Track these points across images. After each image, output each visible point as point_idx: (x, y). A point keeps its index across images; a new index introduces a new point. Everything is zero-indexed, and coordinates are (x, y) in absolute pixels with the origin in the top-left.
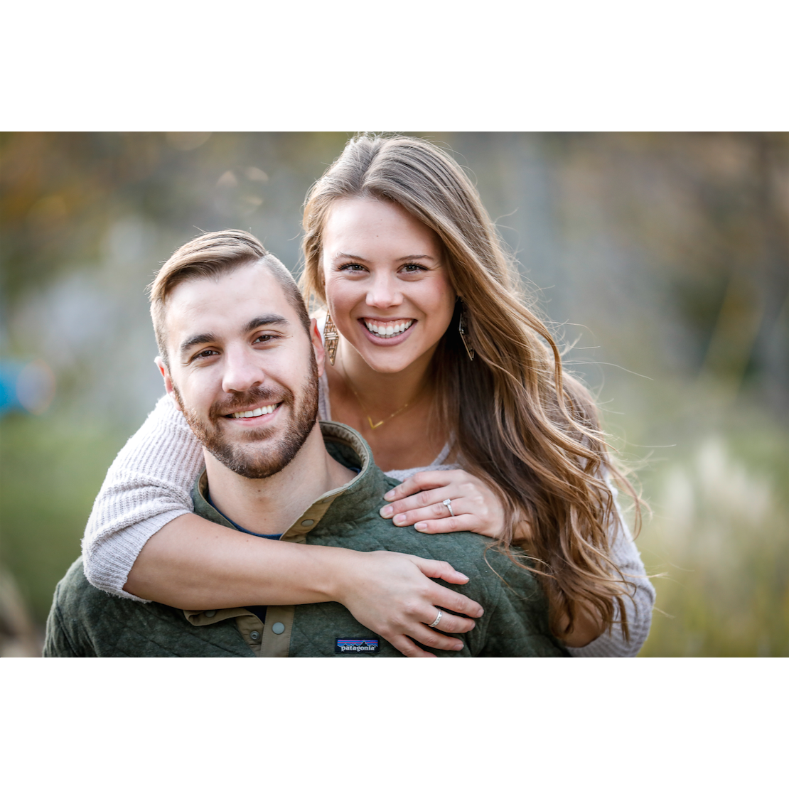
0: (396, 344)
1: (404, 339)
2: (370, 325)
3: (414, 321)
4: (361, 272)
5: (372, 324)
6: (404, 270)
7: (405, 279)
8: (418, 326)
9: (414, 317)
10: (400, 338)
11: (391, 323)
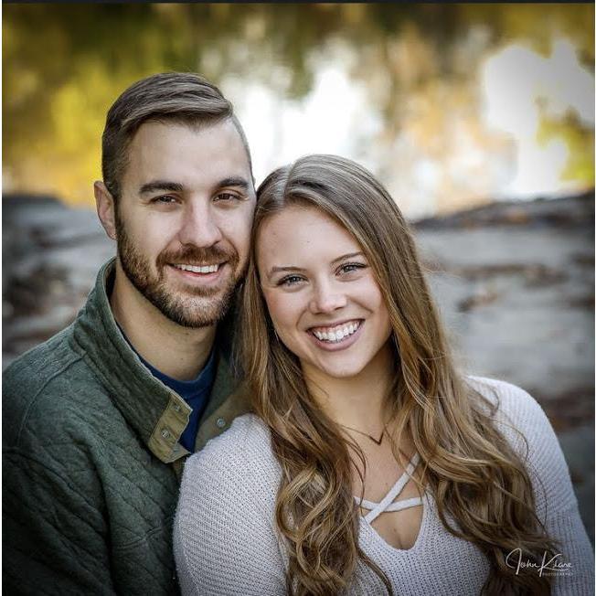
0: (348, 347)
1: (355, 340)
2: (319, 334)
3: (361, 321)
4: (300, 282)
5: (321, 332)
6: (342, 272)
7: (344, 280)
8: (366, 325)
9: (361, 317)
10: (351, 339)
11: (339, 327)
